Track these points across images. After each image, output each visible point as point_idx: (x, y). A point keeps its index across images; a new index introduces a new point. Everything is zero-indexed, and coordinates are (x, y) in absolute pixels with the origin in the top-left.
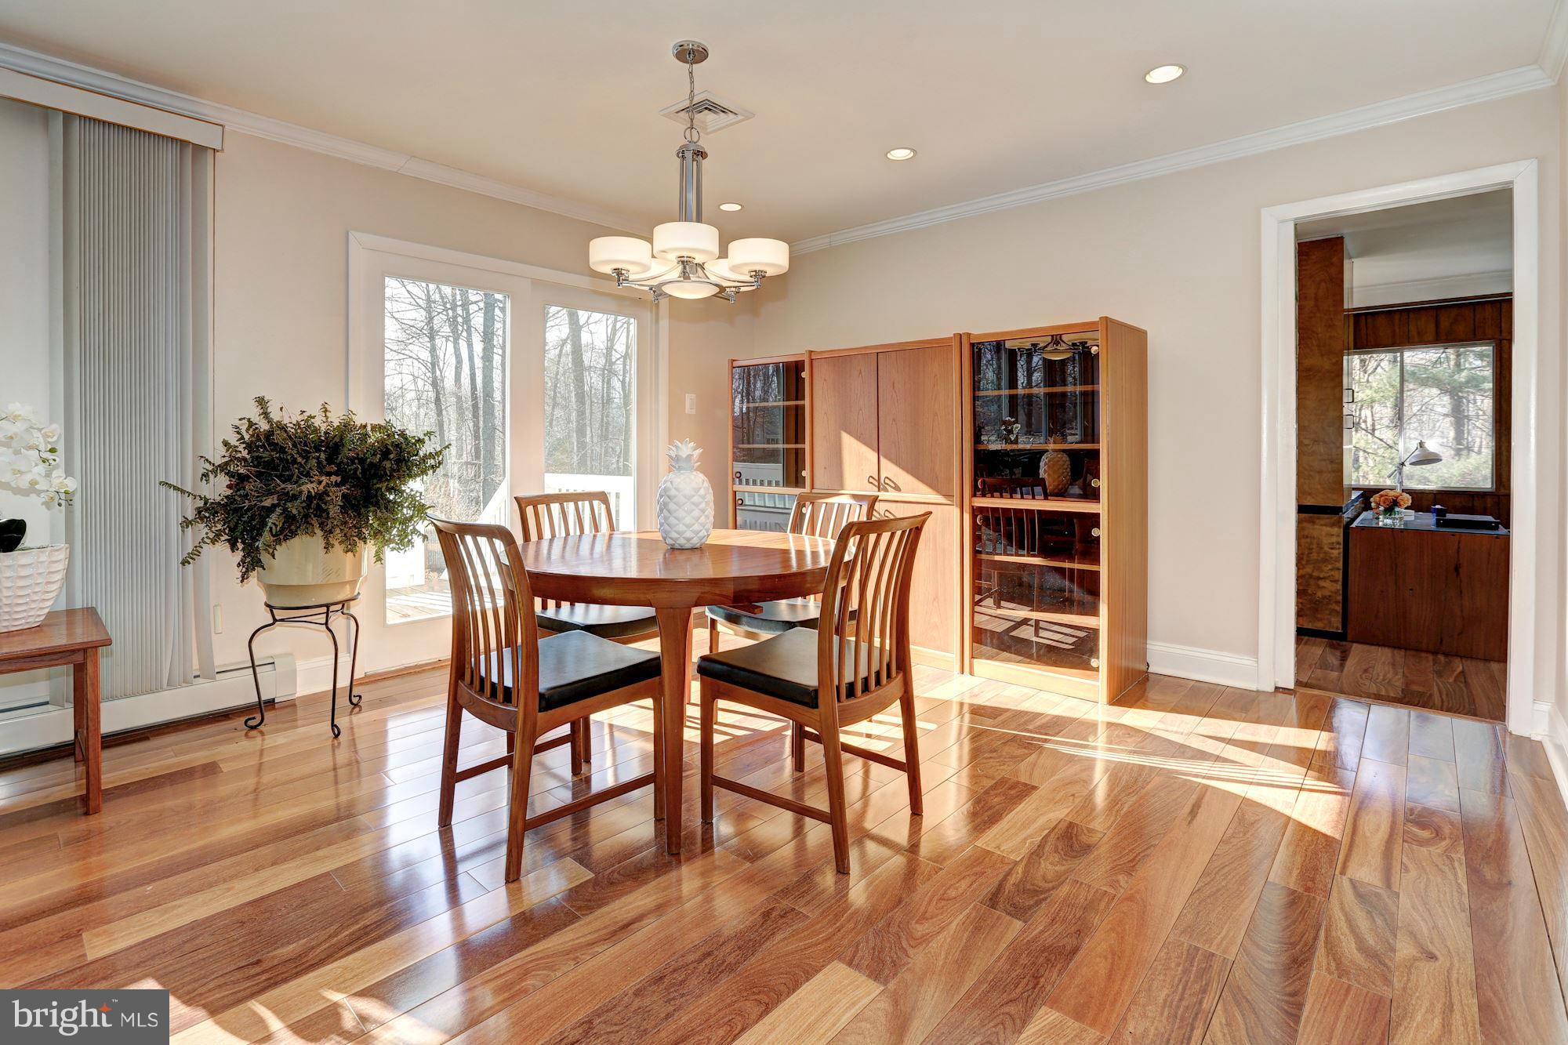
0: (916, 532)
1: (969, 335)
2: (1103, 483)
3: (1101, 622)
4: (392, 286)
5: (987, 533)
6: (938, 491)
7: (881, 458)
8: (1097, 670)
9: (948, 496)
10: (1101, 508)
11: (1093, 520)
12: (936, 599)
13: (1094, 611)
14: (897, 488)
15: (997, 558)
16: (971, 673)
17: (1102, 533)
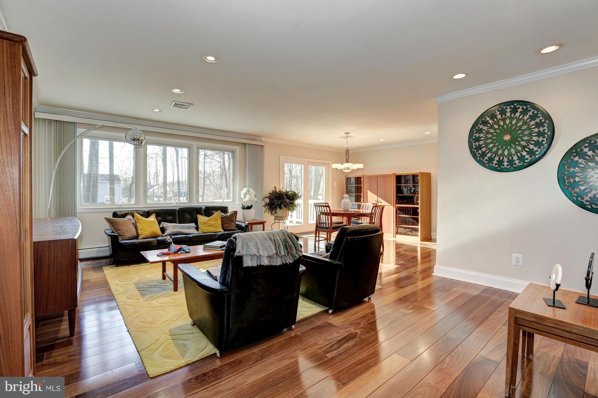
0: (383, 208)
1: (395, 174)
2: (419, 202)
3: (419, 227)
4: (286, 164)
5: (398, 211)
6: (389, 203)
7: (378, 197)
8: (418, 235)
9: (391, 204)
10: (419, 206)
11: (418, 208)
12: (389, 224)
13: (418, 225)
14: (381, 203)
15: (401, 216)
16: (396, 237)
17: (419, 211)
